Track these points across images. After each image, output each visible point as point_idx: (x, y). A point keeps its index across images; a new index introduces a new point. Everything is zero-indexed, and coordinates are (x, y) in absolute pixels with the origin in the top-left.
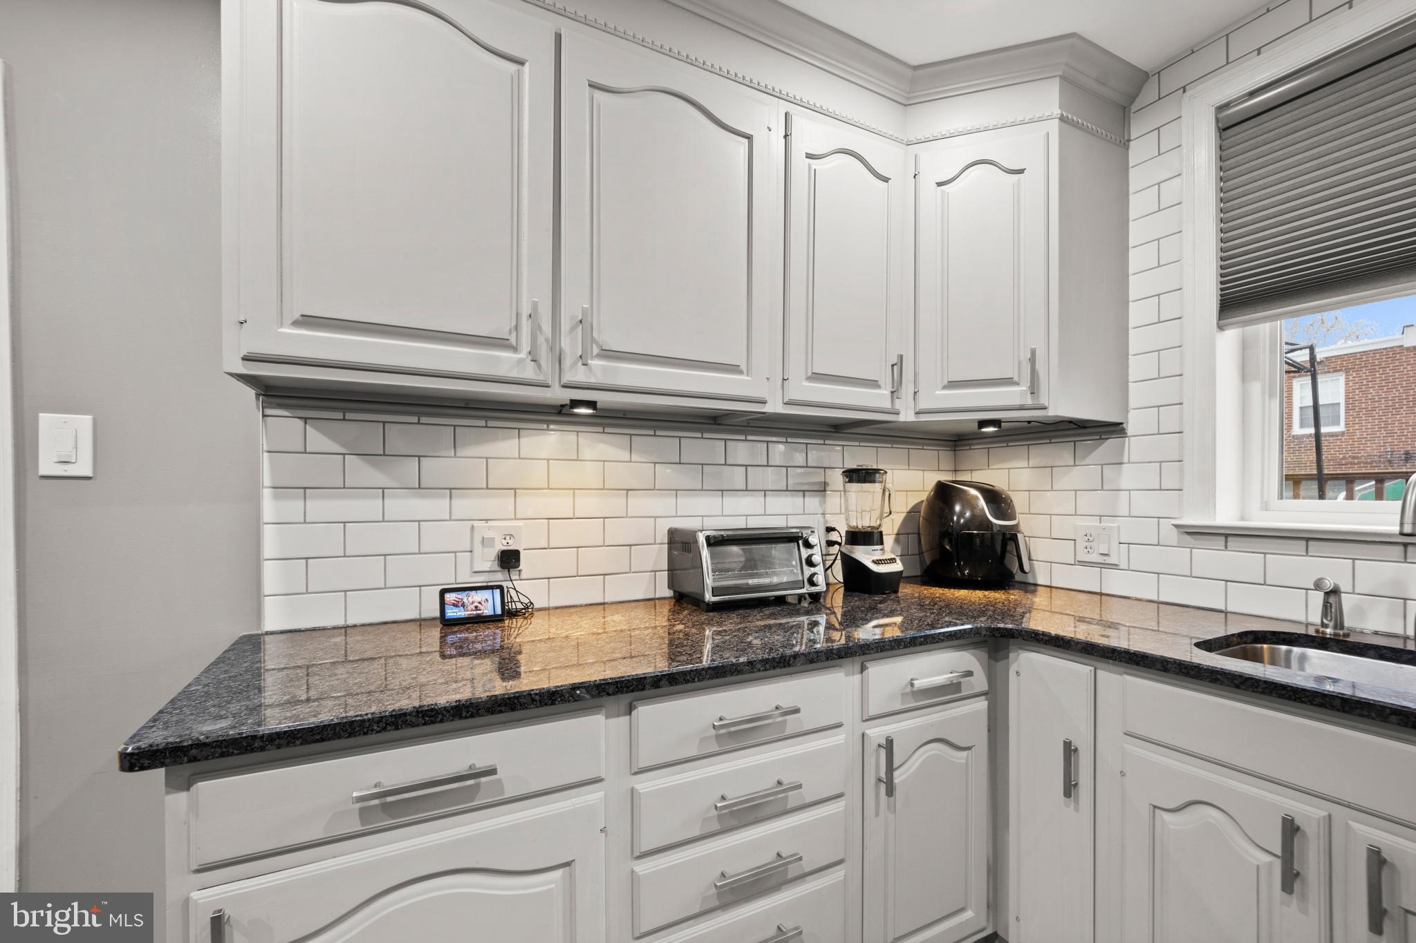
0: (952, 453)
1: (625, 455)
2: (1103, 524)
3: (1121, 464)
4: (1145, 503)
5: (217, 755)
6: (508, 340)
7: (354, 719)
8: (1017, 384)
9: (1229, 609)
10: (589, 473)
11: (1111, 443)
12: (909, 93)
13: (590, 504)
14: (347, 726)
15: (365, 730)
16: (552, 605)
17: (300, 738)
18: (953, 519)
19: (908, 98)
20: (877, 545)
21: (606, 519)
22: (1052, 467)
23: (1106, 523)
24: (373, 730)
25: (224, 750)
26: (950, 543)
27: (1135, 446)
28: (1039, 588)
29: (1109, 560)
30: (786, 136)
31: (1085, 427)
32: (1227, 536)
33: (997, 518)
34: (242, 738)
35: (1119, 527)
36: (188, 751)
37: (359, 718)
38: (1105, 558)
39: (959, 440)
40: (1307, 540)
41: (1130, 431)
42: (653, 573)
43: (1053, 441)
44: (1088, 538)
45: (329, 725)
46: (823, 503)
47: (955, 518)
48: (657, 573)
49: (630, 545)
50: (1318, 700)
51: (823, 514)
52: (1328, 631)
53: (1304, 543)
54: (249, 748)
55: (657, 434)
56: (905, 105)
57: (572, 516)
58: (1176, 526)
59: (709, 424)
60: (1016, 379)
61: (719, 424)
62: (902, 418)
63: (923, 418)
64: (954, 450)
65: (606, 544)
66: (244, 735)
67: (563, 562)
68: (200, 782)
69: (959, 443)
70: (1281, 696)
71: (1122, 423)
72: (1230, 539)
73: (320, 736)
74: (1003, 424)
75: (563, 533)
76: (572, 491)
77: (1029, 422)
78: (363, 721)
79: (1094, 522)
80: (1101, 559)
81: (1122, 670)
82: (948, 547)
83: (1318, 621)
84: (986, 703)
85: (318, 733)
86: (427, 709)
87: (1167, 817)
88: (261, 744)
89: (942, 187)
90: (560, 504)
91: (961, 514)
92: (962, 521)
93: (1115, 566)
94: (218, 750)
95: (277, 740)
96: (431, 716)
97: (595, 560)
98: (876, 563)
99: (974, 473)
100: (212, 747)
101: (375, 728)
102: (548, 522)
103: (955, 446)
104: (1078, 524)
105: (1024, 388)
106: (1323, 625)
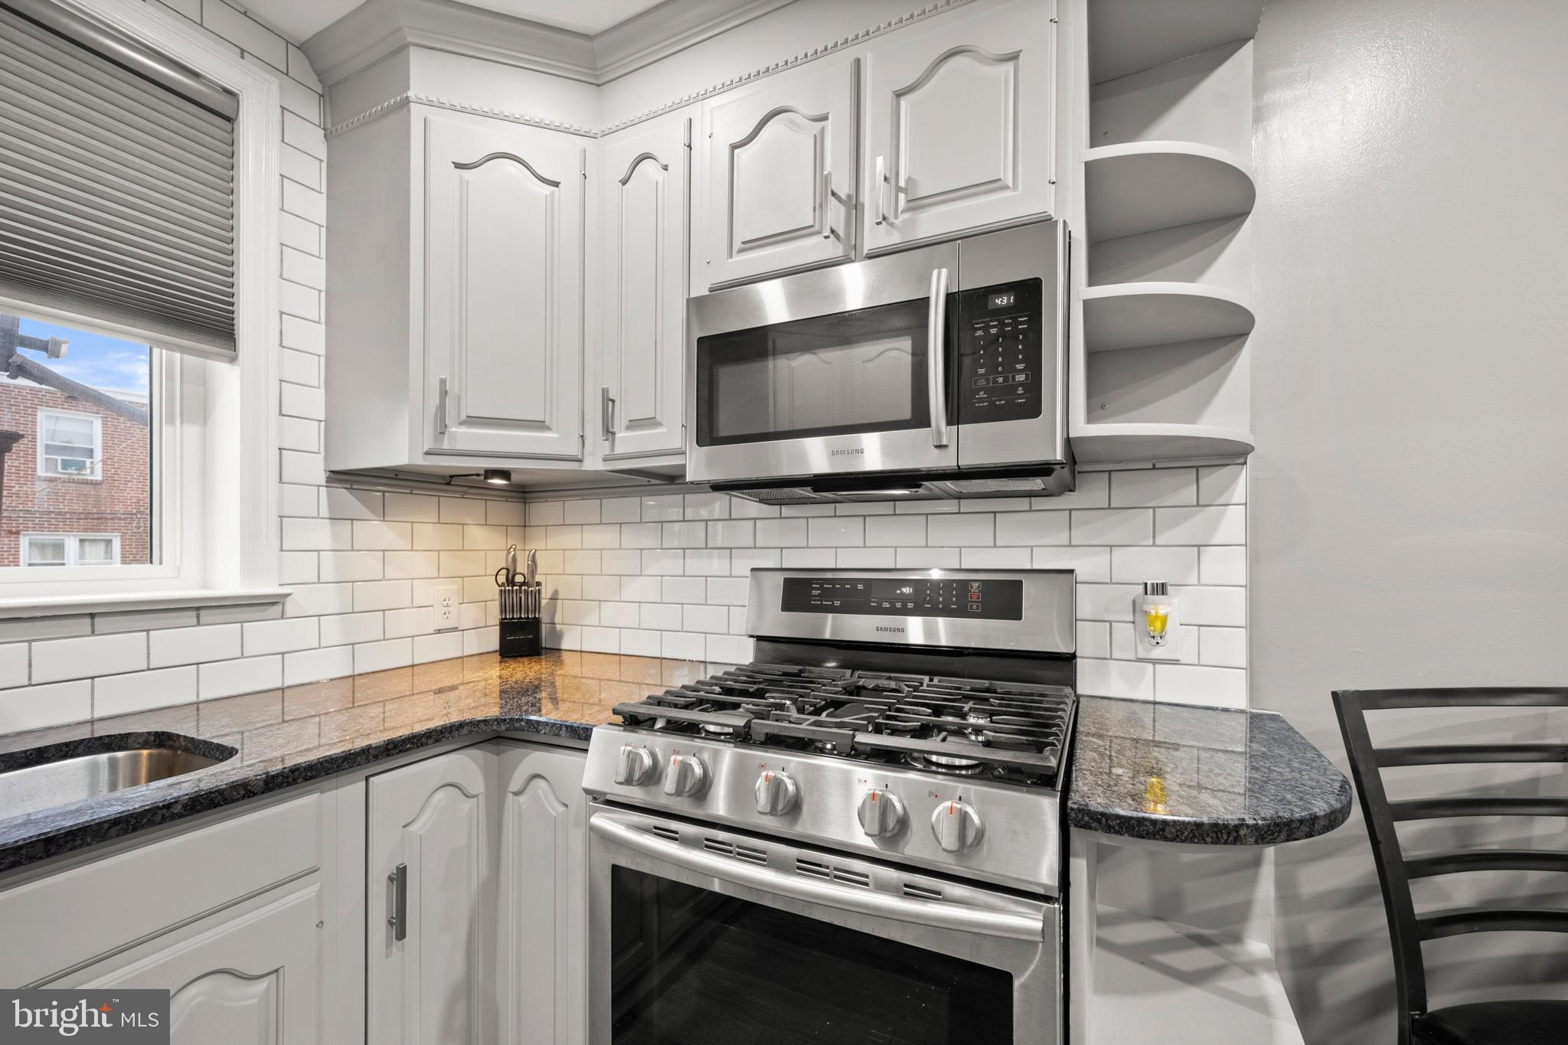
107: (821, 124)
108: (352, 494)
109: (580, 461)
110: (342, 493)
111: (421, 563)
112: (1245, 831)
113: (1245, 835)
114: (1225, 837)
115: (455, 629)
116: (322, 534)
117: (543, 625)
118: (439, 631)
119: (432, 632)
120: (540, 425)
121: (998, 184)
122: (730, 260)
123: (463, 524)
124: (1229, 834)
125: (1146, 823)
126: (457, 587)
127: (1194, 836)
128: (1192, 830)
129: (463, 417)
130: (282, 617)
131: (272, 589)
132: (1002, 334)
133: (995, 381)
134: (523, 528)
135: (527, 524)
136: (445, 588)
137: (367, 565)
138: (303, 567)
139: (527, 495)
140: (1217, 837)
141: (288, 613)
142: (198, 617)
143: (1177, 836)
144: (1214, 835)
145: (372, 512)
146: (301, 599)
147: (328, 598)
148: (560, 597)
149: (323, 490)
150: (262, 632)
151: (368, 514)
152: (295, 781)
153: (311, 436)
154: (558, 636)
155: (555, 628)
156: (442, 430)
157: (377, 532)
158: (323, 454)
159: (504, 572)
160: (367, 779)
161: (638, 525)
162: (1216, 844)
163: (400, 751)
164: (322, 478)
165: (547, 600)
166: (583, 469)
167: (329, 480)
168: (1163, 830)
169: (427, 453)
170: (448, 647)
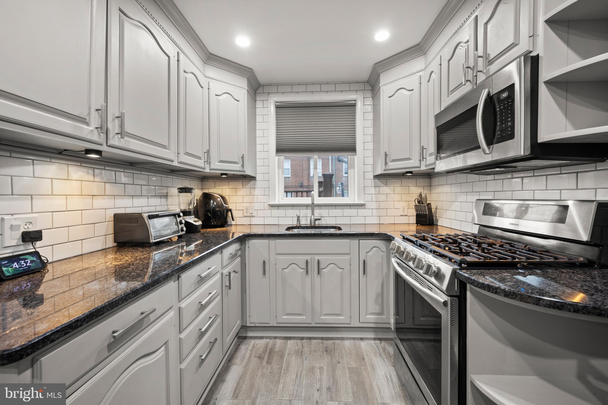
0: (201, 182)
1: (91, 178)
2: (251, 205)
3: (255, 188)
4: (261, 199)
5: (63, 335)
6: (86, 119)
7: (113, 301)
8: (238, 164)
9: (279, 224)
10: (73, 187)
11: (252, 182)
12: (207, 60)
13: (76, 203)
14: (111, 305)
15: (117, 304)
16: (54, 260)
17: (95, 315)
18: (211, 205)
19: (206, 62)
20: (193, 215)
21: (83, 211)
22: (236, 188)
23: (252, 204)
24: (119, 304)
25: (66, 331)
26: (210, 214)
27: (259, 183)
28: (233, 226)
29: (252, 215)
30: (178, 61)
31: (246, 177)
32: (278, 206)
33: (225, 204)
34: (73, 322)
35: (255, 206)
36: (50, 338)
37: (114, 300)
38: (251, 214)
39: (204, 178)
40: (293, 206)
41: (257, 179)
42: (105, 236)
43: (236, 181)
44: (247, 209)
45: (105, 306)
46: (167, 201)
47: (212, 205)
48: (107, 236)
49: (94, 224)
50: (311, 235)
51: (167, 205)
52: (298, 225)
53: (278, 207)
54: (76, 327)
55: (106, 168)
56: (205, 63)
57: (66, 210)
58: (269, 204)
59: (129, 166)
60: (238, 162)
61: (132, 166)
62: (206, 171)
63: (212, 171)
64: (202, 182)
65: (83, 224)
66: (74, 321)
67: (61, 235)
68: (41, 358)
69: (204, 179)
70: (306, 236)
71: (255, 177)
72: (279, 207)
73: (102, 312)
74: (228, 175)
75: (60, 219)
76: (65, 196)
77: (234, 175)
78: (116, 301)
79: (248, 205)
80: (250, 215)
81: (274, 239)
82: (210, 215)
83: (296, 224)
84: (240, 258)
85: (101, 311)
86: (135, 290)
87: (285, 270)
88: (81, 323)
89: (217, 96)
90: (58, 203)
91: (213, 204)
92: (214, 206)
93: (254, 216)
94: (63, 332)
95: (87, 319)
96: (136, 293)
97: (78, 232)
98: (195, 222)
99: (209, 190)
100: (61, 332)
101: (120, 303)
102: (52, 214)
103: (202, 180)
104: (244, 205)
105: (240, 165)
106: (297, 224)
107: (467, 44)
108: (379, 181)
109: (420, 167)
110: (377, 181)
111: (397, 197)
112: (499, 290)
113: (499, 292)
114: (492, 290)
115: (406, 216)
116: (372, 190)
117: (434, 217)
118: (402, 216)
119: (399, 215)
120: (409, 159)
121: (514, 44)
122: (448, 98)
123: (409, 186)
124: (493, 290)
125: (470, 279)
126: (407, 204)
127: (482, 287)
128: (481, 285)
129: (391, 160)
130: (365, 209)
131: (363, 202)
132: (504, 108)
133: (502, 127)
134: (430, 187)
135: (431, 185)
136: (403, 204)
137: (382, 198)
138: (369, 198)
139: (431, 176)
140: (489, 289)
141: (366, 208)
142: (350, 207)
143: (477, 285)
144: (488, 288)
145: (383, 184)
146: (368, 205)
147: (374, 205)
148: (438, 208)
149: (373, 180)
150: (361, 212)
151: (382, 184)
152: (344, 236)
153: (369, 168)
154: (437, 221)
155: (436, 218)
156: (386, 163)
157: (386, 190)
158: (372, 172)
159: (417, 200)
160: (359, 240)
161: (446, 185)
162: (489, 292)
163: (363, 236)
164: (372, 177)
165: (435, 209)
166: (421, 169)
167: (374, 178)
168: (474, 282)
169: (384, 170)
170: (404, 220)
